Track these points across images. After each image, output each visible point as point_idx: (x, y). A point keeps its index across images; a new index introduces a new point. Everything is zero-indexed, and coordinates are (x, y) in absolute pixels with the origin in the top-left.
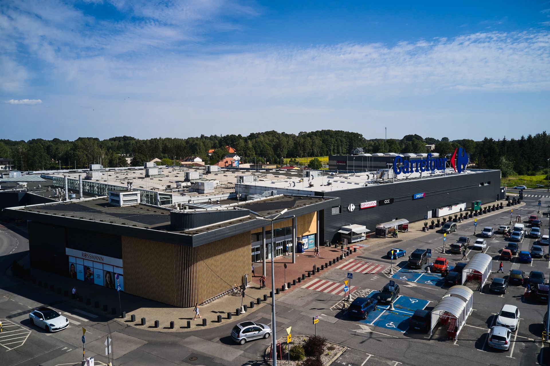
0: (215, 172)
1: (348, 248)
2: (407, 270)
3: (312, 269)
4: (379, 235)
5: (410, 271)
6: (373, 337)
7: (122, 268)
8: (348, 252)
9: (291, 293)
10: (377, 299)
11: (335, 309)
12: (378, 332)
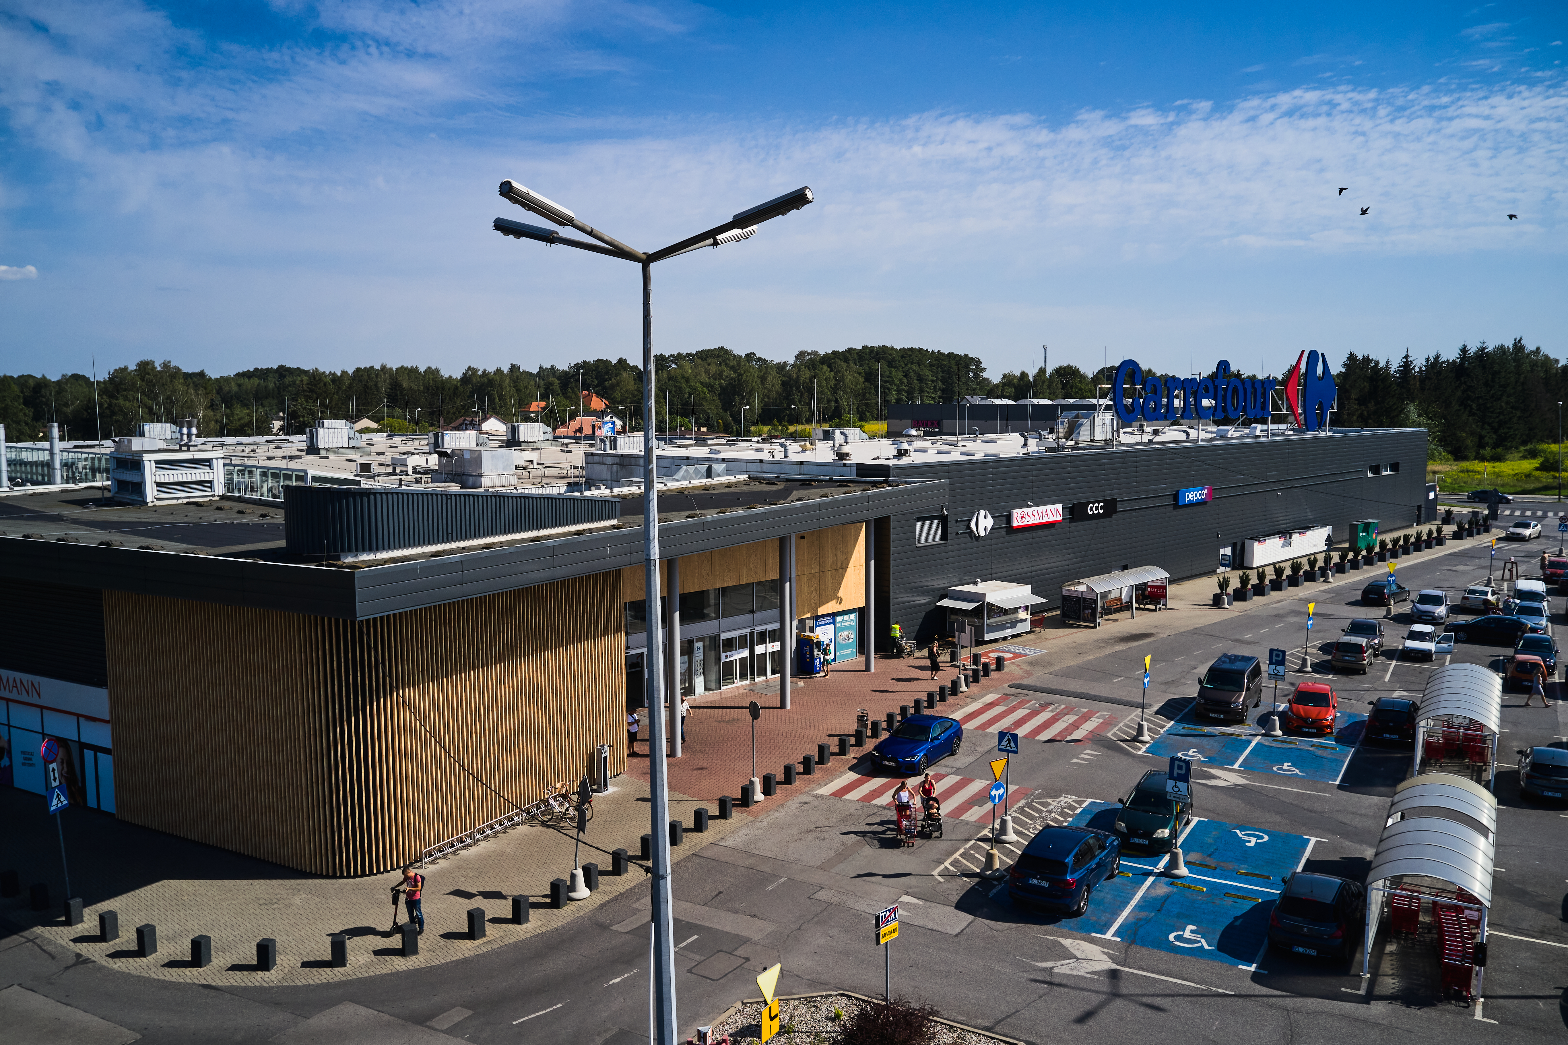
0: (535, 442)
1: (976, 658)
2: (1196, 727)
3: (852, 728)
4: (1073, 619)
5: (1206, 729)
6: (1124, 991)
7: (108, 722)
8: (975, 672)
9: (777, 815)
10: (1117, 833)
11: (953, 876)
12: (1143, 970)
